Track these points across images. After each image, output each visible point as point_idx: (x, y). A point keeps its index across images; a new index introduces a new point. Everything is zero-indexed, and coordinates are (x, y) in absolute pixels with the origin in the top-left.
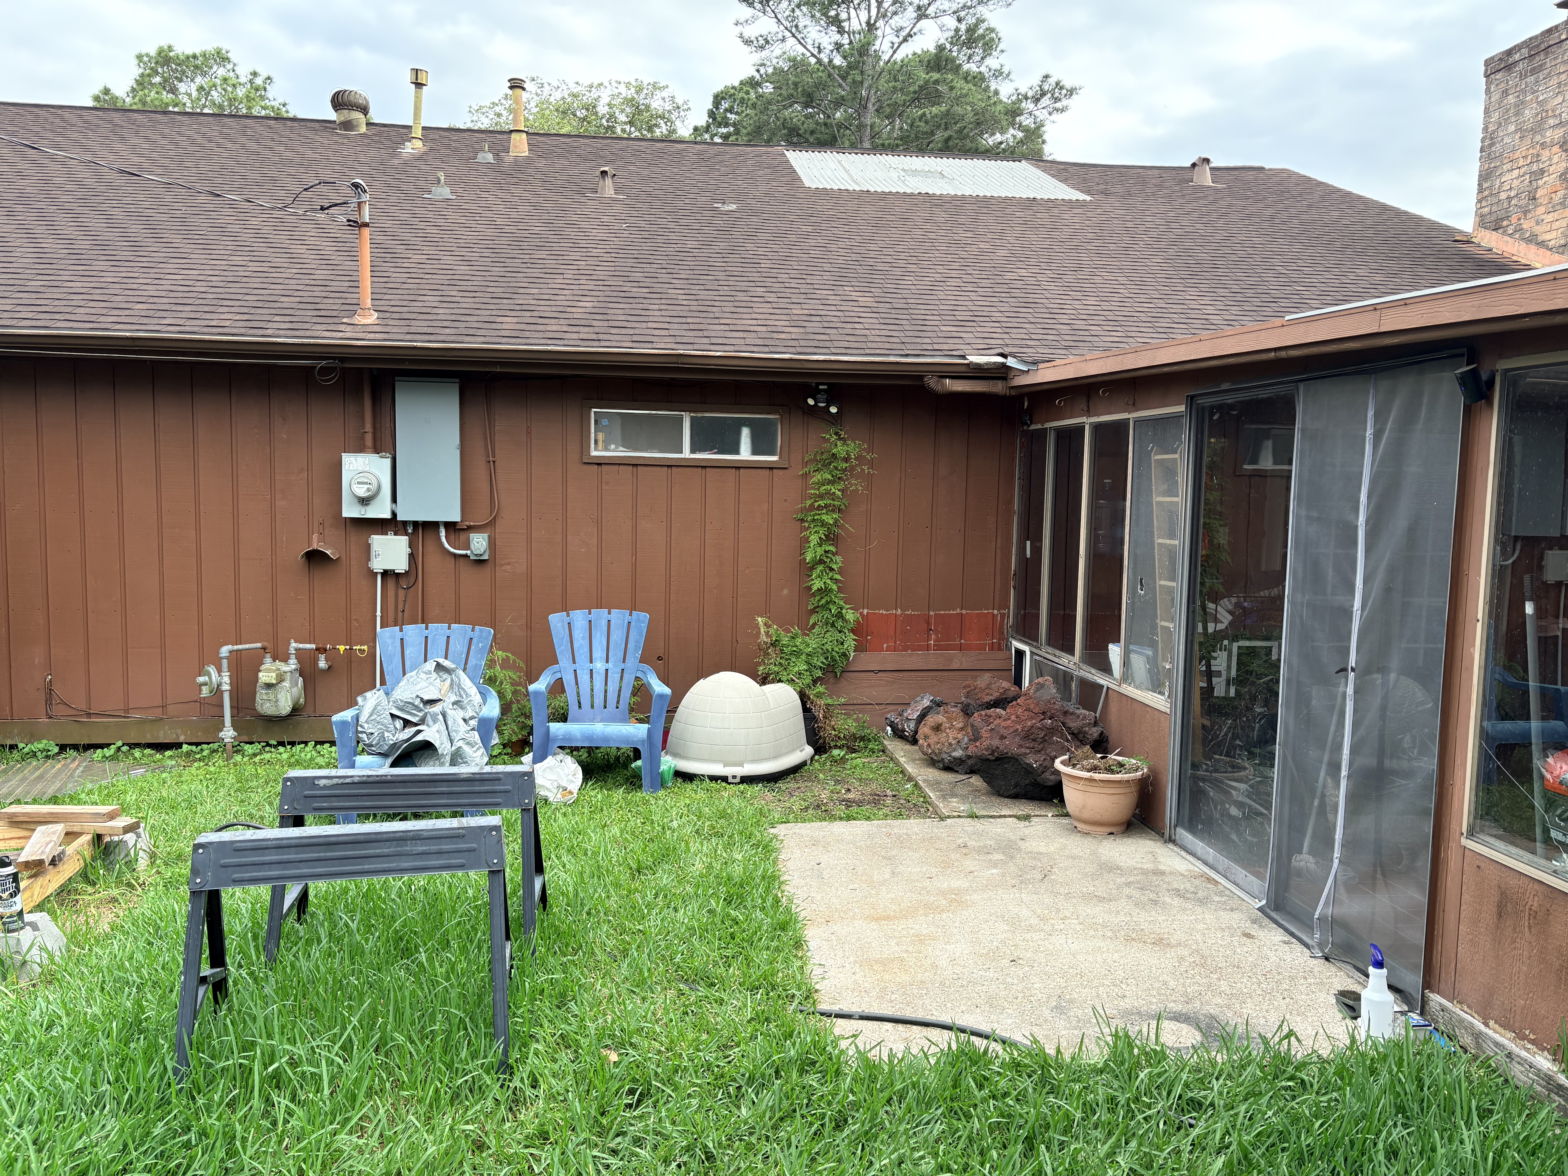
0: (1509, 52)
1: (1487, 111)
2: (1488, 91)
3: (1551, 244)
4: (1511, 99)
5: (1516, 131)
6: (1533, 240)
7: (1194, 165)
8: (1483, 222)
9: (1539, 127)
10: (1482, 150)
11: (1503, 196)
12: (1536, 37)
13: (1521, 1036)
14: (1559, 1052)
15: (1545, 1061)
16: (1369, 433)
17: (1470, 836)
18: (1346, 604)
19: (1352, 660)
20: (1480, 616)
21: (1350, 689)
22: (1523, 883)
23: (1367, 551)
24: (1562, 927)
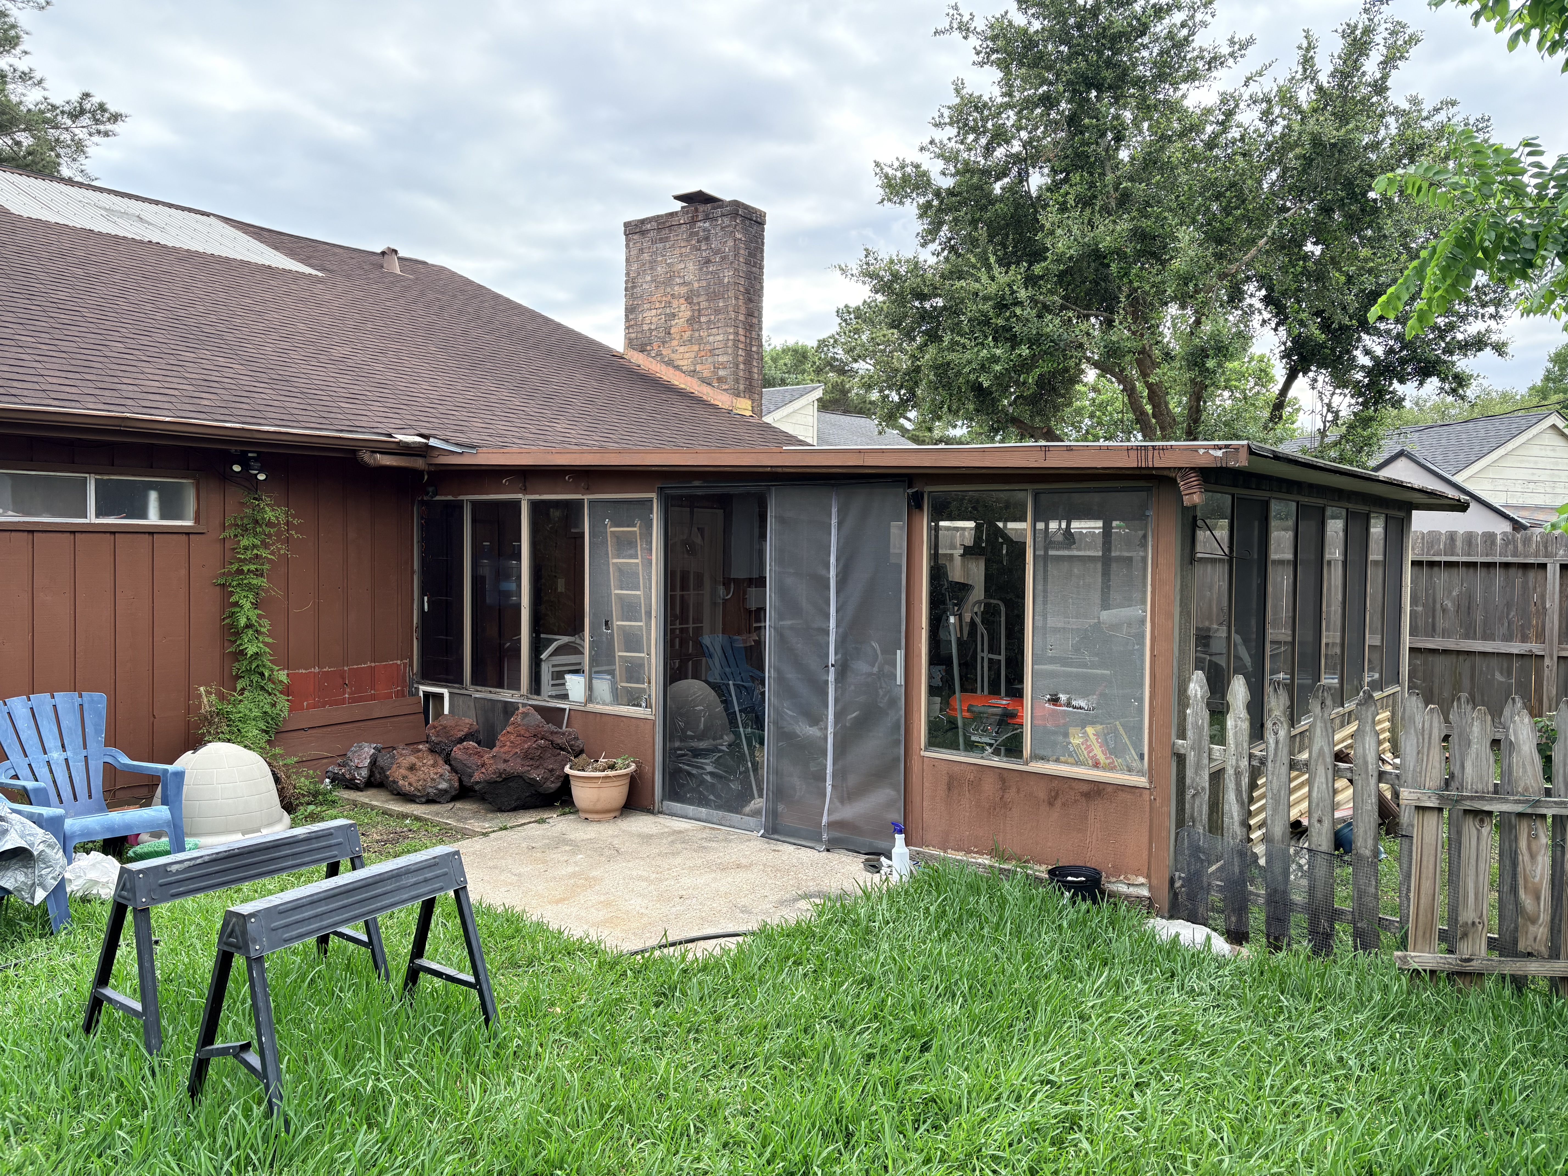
0: (643, 222)
1: (628, 260)
2: (627, 246)
3: (684, 368)
4: (646, 256)
5: (652, 281)
6: (670, 363)
7: (383, 253)
8: (630, 343)
9: (668, 282)
10: (626, 289)
11: (646, 327)
12: (662, 216)
13: (969, 852)
14: (994, 852)
15: (985, 860)
16: (834, 521)
17: (926, 749)
18: (824, 626)
19: (832, 659)
20: (924, 626)
21: (831, 677)
22: (963, 767)
23: (838, 592)
24: (989, 785)
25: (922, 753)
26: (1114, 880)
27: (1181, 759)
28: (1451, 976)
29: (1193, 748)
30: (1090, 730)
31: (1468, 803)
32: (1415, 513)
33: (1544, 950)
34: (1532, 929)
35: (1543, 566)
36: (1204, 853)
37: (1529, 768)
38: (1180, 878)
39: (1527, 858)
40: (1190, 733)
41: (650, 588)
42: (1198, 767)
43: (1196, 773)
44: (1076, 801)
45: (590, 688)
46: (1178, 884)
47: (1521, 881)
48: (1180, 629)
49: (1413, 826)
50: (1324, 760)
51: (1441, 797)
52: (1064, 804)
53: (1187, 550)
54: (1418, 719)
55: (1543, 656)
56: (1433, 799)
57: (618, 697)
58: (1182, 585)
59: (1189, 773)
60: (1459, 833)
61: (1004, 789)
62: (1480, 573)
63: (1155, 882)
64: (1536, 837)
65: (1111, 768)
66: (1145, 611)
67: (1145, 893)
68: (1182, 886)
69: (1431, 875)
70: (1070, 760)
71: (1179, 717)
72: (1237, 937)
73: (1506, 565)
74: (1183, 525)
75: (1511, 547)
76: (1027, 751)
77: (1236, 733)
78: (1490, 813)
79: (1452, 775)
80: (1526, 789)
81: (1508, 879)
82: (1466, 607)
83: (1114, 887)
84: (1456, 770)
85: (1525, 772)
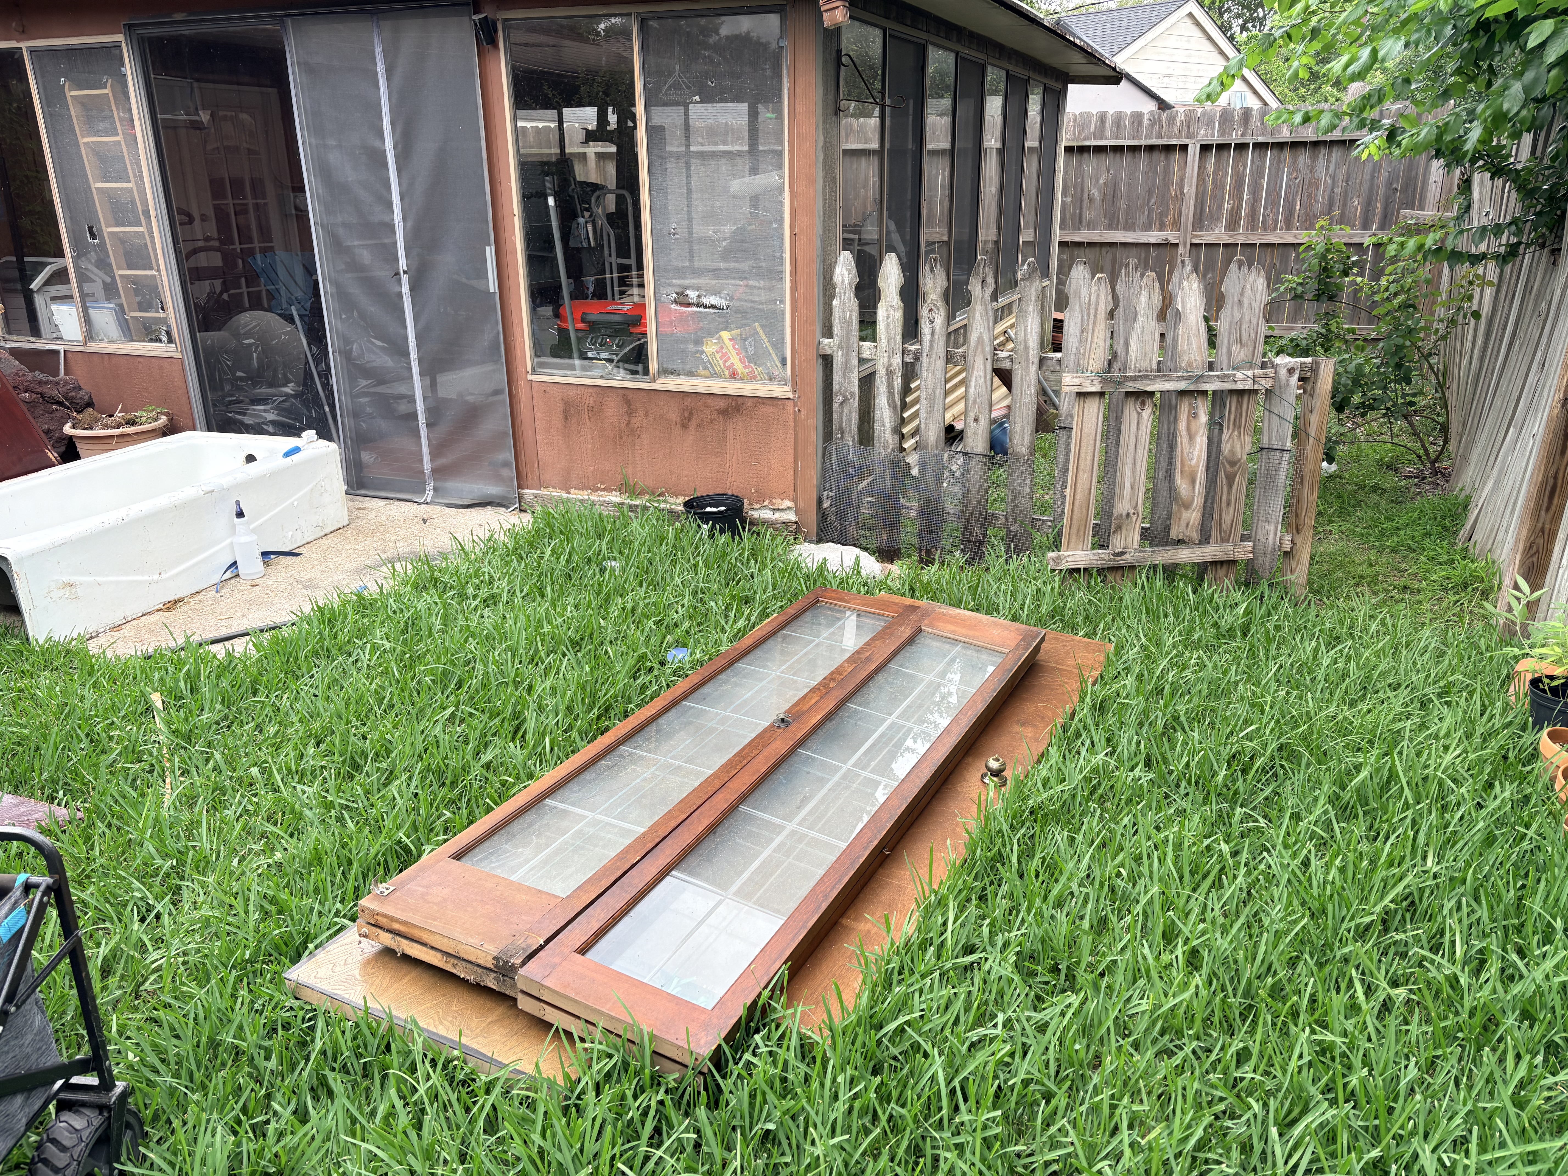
13: (595, 490)
14: (623, 488)
15: (615, 498)
16: (381, 68)
17: (534, 372)
18: (387, 219)
19: (403, 264)
20: (516, 212)
21: (405, 288)
22: (580, 390)
23: (399, 171)
24: (613, 410)
25: (530, 377)
26: (758, 506)
27: (827, 361)
28: (1103, 571)
29: (840, 347)
30: (725, 335)
31: (1131, 384)
33: (1195, 536)
34: (1185, 515)
35: (1184, 148)
36: (853, 467)
37: (1194, 340)
38: (828, 497)
39: (1185, 440)
40: (836, 330)
41: (141, 177)
42: (846, 367)
43: (844, 376)
44: (712, 421)
45: (87, 320)
46: (826, 504)
47: (1178, 466)
48: (824, 200)
49: (1072, 417)
50: (983, 349)
51: (1104, 380)
52: (699, 426)
53: (831, 96)
54: (1084, 292)
55: (1176, 245)
56: (1096, 382)
57: (128, 331)
58: (825, 142)
59: (837, 377)
60: (1119, 419)
61: (630, 413)
62: (1126, 157)
63: (801, 505)
64: (1196, 416)
65: (752, 378)
66: (782, 177)
67: (791, 517)
68: (831, 506)
69: (1088, 468)
70: (706, 372)
71: (825, 311)
72: (888, 555)
73: (1151, 148)
74: (825, 61)
75: (1156, 128)
76: (653, 365)
77: (888, 325)
78: (1151, 394)
79: (1115, 355)
80: (1189, 364)
81: (1164, 465)
82: (1111, 195)
83: (756, 514)
84: (1120, 350)
85: (1190, 344)
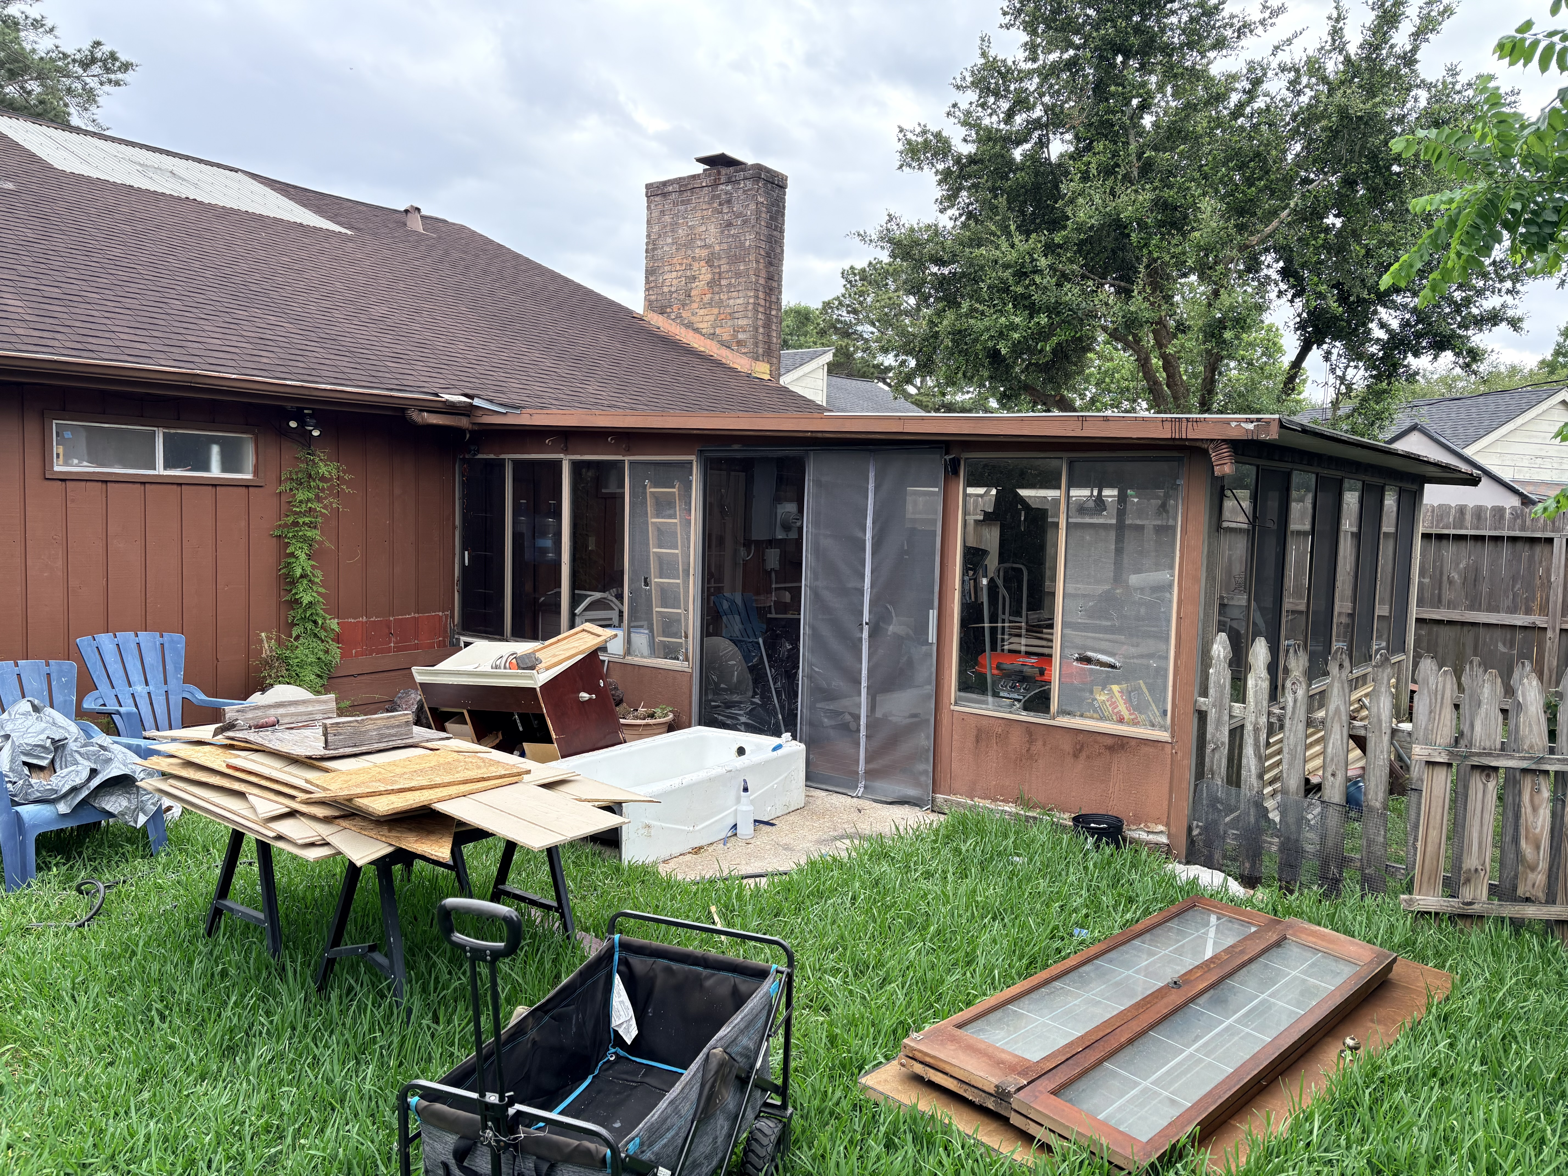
0: (665, 184)
1: (649, 222)
2: (649, 207)
3: (704, 331)
4: (667, 219)
5: (673, 244)
6: (689, 326)
7: (406, 211)
8: (650, 305)
9: (689, 244)
10: (647, 251)
11: (666, 289)
12: (684, 178)
13: (994, 800)
14: (1019, 800)
15: (1011, 808)
16: (871, 485)
17: (956, 704)
18: (859, 586)
19: (866, 617)
20: (957, 587)
21: (865, 635)
22: (992, 721)
23: (873, 554)
24: (1016, 738)
25: (952, 707)
26: (1135, 827)
27: (1202, 716)
28: (1453, 918)
29: (1214, 706)
30: (1115, 688)
31: (1476, 759)
32: (1427, 486)
33: (1541, 896)
34: (1531, 876)
35: (1550, 541)
36: (1222, 803)
37: (1535, 729)
38: (1197, 826)
39: (1529, 810)
40: (1212, 691)
41: (689, 547)
42: (1219, 722)
43: (1217, 729)
44: (1100, 754)
45: (629, 641)
46: (1195, 832)
47: (1523, 832)
48: (1206, 593)
49: (1422, 781)
50: (1340, 718)
51: (1450, 753)
52: (1088, 757)
53: (1215, 519)
54: (1432, 680)
55: (1546, 629)
56: (1443, 754)
57: (655, 649)
58: (1208, 552)
59: (1210, 729)
60: (1466, 788)
61: (1031, 741)
62: (1488, 547)
63: (1173, 830)
64: (1539, 791)
65: (1135, 723)
66: (1173, 576)
67: (1164, 839)
68: (1200, 834)
69: (1438, 826)
70: (1095, 715)
71: (1201, 676)
72: (1250, 881)
73: (1513, 539)
74: (1212, 494)
75: (1519, 521)
76: (1054, 706)
77: (1256, 692)
78: (1496, 769)
79: (1462, 734)
80: (1531, 747)
81: (1510, 831)
82: (1472, 578)
83: (1135, 835)
84: (1466, 729)
85: (1531, 731)
